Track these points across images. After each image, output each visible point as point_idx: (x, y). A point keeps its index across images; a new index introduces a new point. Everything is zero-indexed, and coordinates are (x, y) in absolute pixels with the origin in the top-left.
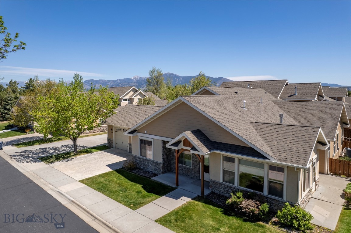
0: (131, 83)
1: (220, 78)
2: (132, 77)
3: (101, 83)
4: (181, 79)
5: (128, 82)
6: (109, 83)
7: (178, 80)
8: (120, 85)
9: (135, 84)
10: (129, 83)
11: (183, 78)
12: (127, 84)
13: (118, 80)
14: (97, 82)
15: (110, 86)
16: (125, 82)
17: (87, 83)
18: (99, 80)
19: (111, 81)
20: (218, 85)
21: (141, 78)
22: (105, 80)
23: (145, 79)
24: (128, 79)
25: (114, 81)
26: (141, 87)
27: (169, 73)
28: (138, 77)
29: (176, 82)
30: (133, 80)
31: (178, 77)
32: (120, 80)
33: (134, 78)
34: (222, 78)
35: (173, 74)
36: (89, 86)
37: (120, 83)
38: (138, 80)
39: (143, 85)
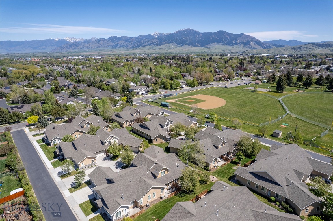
0: (153, 39)
1: (242, 35)
2: (152, 34)
3: (124, 40)
4: (201, 35)
5: (150, 39)
6: (131, 40)
7: (197, 36)
8: (142, 41)
9: (156, 41)
10: (151, 40)
11: (203, 34)
12: (148, 41)
13: (139, 36)
14: (120, 39)
15: (133, 43)
16: (146, 39)
18: (122, 37)
19: (133, 37)
20: (238, 42)
21: (161, 34)
22: (127, 37)
23: (165, 35)
24: (149, 35)
25: (136, 38)
26: (162, 43)
27: (189, 29)
28: (158, 33)
29: (196, 39)
30: (154, 36)
31: (198, 33)
32: (141, 36)
33: (155, 34)
34: (243, 34)
35: (193, 30)
36: (113, 42)
37: (142, 40)
38: (158, 37)
39: (164, 41)
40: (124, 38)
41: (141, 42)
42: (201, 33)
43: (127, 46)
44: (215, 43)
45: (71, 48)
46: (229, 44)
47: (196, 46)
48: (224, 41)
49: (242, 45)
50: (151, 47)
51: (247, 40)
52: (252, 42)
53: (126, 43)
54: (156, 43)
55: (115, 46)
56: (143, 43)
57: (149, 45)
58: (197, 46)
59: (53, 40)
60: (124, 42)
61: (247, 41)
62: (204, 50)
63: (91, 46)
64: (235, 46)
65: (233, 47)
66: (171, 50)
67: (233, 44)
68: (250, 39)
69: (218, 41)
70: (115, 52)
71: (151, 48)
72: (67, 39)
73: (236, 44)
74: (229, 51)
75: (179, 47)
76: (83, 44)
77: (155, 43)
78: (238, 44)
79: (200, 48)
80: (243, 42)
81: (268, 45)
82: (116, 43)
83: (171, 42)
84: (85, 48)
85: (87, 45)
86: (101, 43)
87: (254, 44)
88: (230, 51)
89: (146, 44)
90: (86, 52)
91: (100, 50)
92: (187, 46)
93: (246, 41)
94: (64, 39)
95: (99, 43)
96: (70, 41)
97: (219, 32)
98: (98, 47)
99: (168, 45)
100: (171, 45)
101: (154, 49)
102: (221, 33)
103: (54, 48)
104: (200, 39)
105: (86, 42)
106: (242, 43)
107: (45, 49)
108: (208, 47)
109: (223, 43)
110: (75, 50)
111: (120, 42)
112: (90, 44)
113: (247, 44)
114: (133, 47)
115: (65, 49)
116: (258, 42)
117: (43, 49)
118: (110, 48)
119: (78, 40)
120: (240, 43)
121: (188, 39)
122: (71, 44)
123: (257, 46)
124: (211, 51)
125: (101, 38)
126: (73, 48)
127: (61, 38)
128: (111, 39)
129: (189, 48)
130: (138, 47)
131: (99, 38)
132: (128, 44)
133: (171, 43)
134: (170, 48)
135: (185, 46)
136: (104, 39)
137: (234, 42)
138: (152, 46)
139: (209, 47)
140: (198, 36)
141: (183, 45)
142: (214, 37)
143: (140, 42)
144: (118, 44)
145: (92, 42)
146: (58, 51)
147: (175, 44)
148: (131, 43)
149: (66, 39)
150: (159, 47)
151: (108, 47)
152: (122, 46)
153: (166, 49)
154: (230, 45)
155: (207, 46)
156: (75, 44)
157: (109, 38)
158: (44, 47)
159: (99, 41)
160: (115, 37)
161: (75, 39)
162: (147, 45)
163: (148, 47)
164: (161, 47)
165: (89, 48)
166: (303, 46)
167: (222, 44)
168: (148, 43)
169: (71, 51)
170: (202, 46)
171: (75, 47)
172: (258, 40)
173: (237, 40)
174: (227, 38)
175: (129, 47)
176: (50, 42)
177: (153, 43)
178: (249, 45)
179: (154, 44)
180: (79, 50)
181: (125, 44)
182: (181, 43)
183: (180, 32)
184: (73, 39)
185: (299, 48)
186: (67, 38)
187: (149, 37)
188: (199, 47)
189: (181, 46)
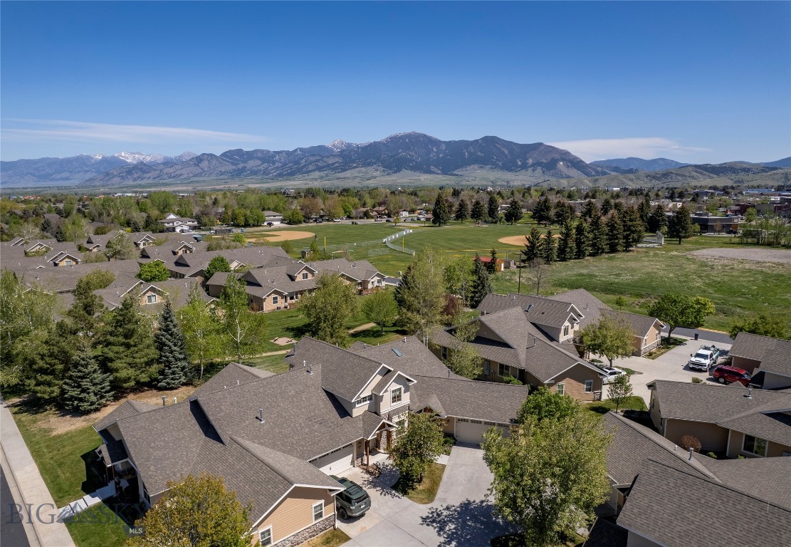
0: (328, 157)
1: (538, 146)
2: (328, 144)
3: (258, 158)
4: (443, 147)
5: (320, 156)
6: (277, 158)
7: (435, 150)
8: (303, 162)
9: (337, 159)
10: (323, 157)
11: (448, 144)
12: (318, 161)
13: (297, 149)
14: (251, 155)
15: (280, 165)
16: (313, 155)
17: (227, 156)
18: (255, 151)
19: (281, 152)
20: (530, 161)
21: (349, 145)
22: (268, 152)
23: (358, 148)
24: (321, 148)
25: (288, 153)
26: (350, 166)
27: (415, 133)
28: (342, 143)
29: (431, 156)
30: (332, 150)
31: (436, 143)
32: (301, 149)
33: (334, 145)
34: (541, 144)
35: (425, 135)
36: (233, 164)
37: (303, 159)
38: (342, 151)
39: (354, 161)
40: (259, 155)
41: (299, 163)
42: (445, 142)
43: (266, 172)
44: (476, 166)
45: (129, 177)
46: (510, 166)
47: (430, 172)
48: (496, 160)
49: (539, 170)
50: (322, 174)
51: (549, 158)
52: (561, 163)
53: (265, 165)
54: (336, 165)
55: (238, 173)
56: (304, 166)
57: (320, 169)
58: (434, 173)
59: (89, 158)
60: (259, 162)
61: (551, 159)
62: (448, 182)
63: (178, 172)
64: (523, 171)
65: (518, 173)
66: (370, 182)
67: (517, 166)
68: (557, 156)
69: (483, 162)
70: (234, 185)
71: (322, 178)
72: (123, 157)
73: (524, 167)
74: (505, 184)
75: (389, 174)
76: (162, 167)
77: (333, 164)
78: (530, 167)
79: (439, 176)
80: (542, 163)
81: (599, 169)
82: (241, 166)
83: (371, 162)
84: (166, 177)
85: (171, 170)
86: (205, 164)
87: (568, 167)
88: (508, 182)
89: (311, 167)
90: (165, 185)
91: (198, 182)
92: (409, 172)
93: (549, 160)
94: (116, 155)
95: (199, 166)
96: (129, 161)
97: (486, 139)
98: (196, 176)
99: (363, 169)
100: (371, 171)
101: (329, 180)
102: (490, 141)
103: (89, 176)
104: (441, 155)
105: (168, 163)
106: (539, 164)
107: (67, 179)
108: (457, 175)
109: (495, 166)
110: (139, 182)
111: (251, 164)
112: (179, 167)
113: (550, 166)
114: (280, 175)
115: (116, 180)
116: (576, 163)
117: (62, 179)
118: (226, 177)
119: (148, 159)
120: (533, 165)
121: (412, 156)
122: (131, 167)
123: (574, 172)
124: (464, 183)
125: (203, 154)
126: (136, 175)
127: (108, 154)
128: (230, 156)
129: (413, 178)
130: (292, 174)
131: (199, 154)
132: (270, 168)
133: (369, 164)
134: (368, 176)
135: (405, 172)
136: (211, 155)
137: (520, 163)
138: (325, 172)
139: (461, 175)
140: (437, 149)
141: (399, 170)
142: (472, 150)
143: (297, 163)
144: (244, 168)
145: (183, 162)
146: (97, 183)
147: (382, 169)
148: (277, 165)
149: (121, 156)
150: (341, 175)
151: (221, 175)
152: (254, 173)
153: (358, 180)
154: (510, 170)
155: (456, 172)
156: (141, 168)
157: (224, 154)
158: (65, 175)
159: (199, 160)
160: (239, 152)
161: (143, 155)
162: (314, 170)
163: (317, 174)
164: (348, 174)
165: (174, 177)
166: (675, 172)
167: (492, 168)
168: (316, 165)
169: (131, 183)
170: (445, 173)
171: (139, 174)
172: (576, 158)
173: (527, 159)
174: (503, 153)
175: (271, 175)
176: (81, 163)
177: (328, 165)
178: (554, 168)
179: (331, 169)
180: (150, 181)
181: (261, 168)
182: (395, 165)
183: (395, 140)
184: (137, 156)
185: (666, 175)
186: (123, 154)
187: (320, 152)
188: (438, 174)
189: (396, 172)
